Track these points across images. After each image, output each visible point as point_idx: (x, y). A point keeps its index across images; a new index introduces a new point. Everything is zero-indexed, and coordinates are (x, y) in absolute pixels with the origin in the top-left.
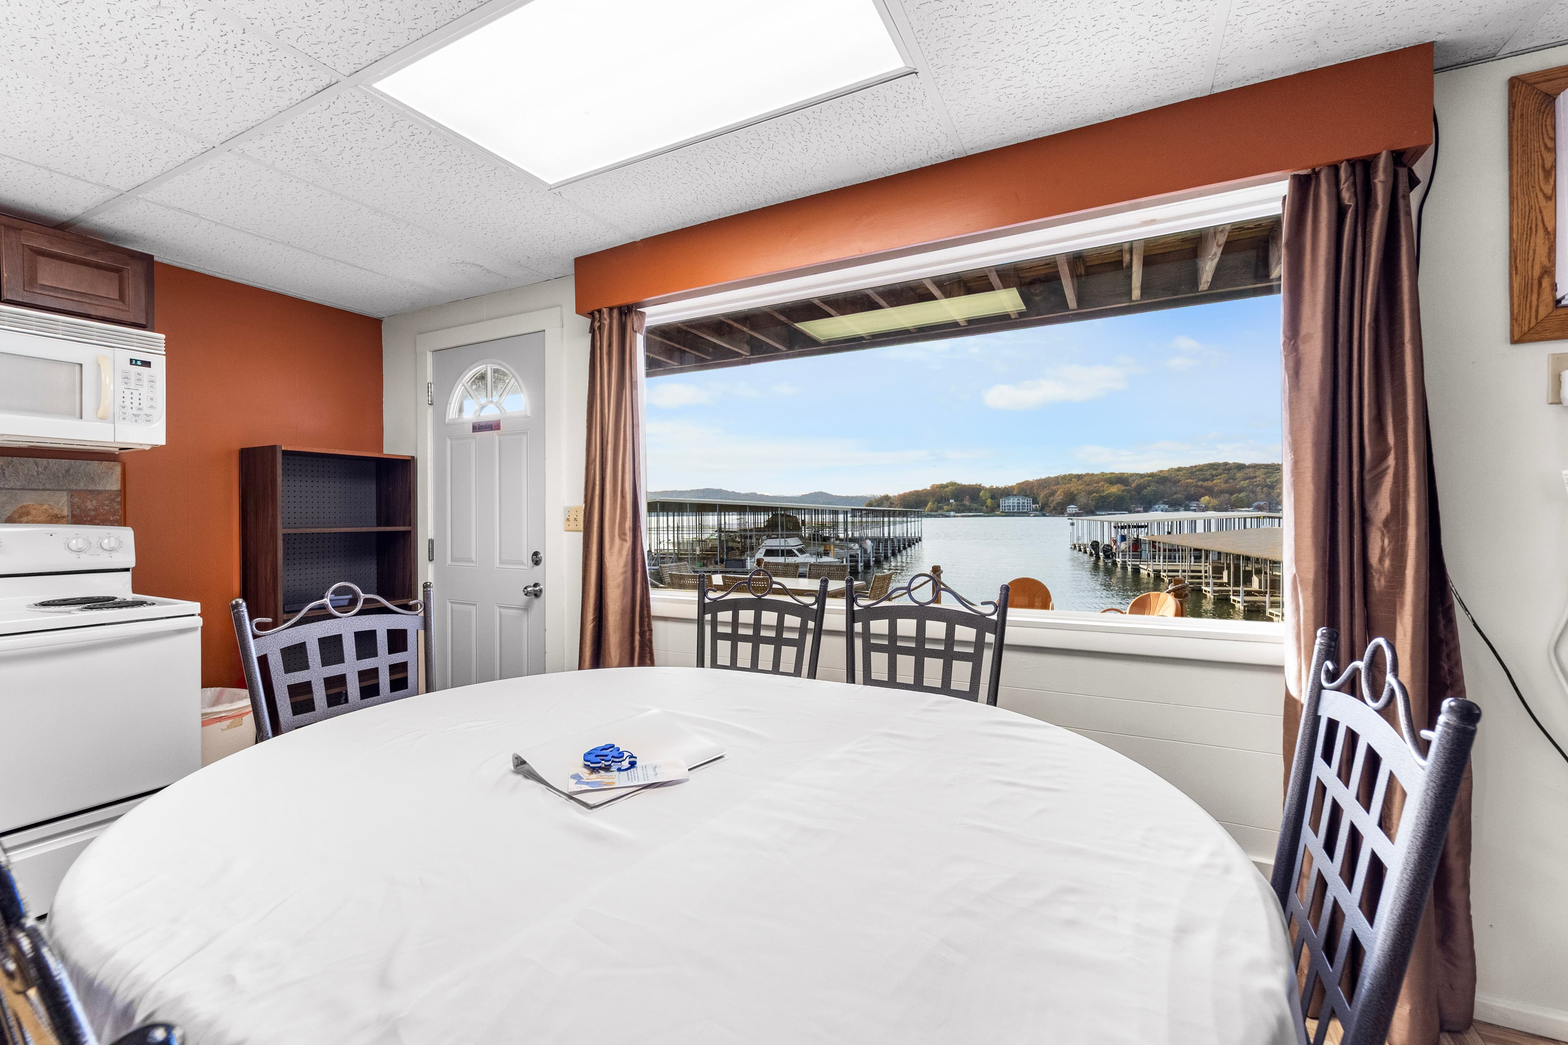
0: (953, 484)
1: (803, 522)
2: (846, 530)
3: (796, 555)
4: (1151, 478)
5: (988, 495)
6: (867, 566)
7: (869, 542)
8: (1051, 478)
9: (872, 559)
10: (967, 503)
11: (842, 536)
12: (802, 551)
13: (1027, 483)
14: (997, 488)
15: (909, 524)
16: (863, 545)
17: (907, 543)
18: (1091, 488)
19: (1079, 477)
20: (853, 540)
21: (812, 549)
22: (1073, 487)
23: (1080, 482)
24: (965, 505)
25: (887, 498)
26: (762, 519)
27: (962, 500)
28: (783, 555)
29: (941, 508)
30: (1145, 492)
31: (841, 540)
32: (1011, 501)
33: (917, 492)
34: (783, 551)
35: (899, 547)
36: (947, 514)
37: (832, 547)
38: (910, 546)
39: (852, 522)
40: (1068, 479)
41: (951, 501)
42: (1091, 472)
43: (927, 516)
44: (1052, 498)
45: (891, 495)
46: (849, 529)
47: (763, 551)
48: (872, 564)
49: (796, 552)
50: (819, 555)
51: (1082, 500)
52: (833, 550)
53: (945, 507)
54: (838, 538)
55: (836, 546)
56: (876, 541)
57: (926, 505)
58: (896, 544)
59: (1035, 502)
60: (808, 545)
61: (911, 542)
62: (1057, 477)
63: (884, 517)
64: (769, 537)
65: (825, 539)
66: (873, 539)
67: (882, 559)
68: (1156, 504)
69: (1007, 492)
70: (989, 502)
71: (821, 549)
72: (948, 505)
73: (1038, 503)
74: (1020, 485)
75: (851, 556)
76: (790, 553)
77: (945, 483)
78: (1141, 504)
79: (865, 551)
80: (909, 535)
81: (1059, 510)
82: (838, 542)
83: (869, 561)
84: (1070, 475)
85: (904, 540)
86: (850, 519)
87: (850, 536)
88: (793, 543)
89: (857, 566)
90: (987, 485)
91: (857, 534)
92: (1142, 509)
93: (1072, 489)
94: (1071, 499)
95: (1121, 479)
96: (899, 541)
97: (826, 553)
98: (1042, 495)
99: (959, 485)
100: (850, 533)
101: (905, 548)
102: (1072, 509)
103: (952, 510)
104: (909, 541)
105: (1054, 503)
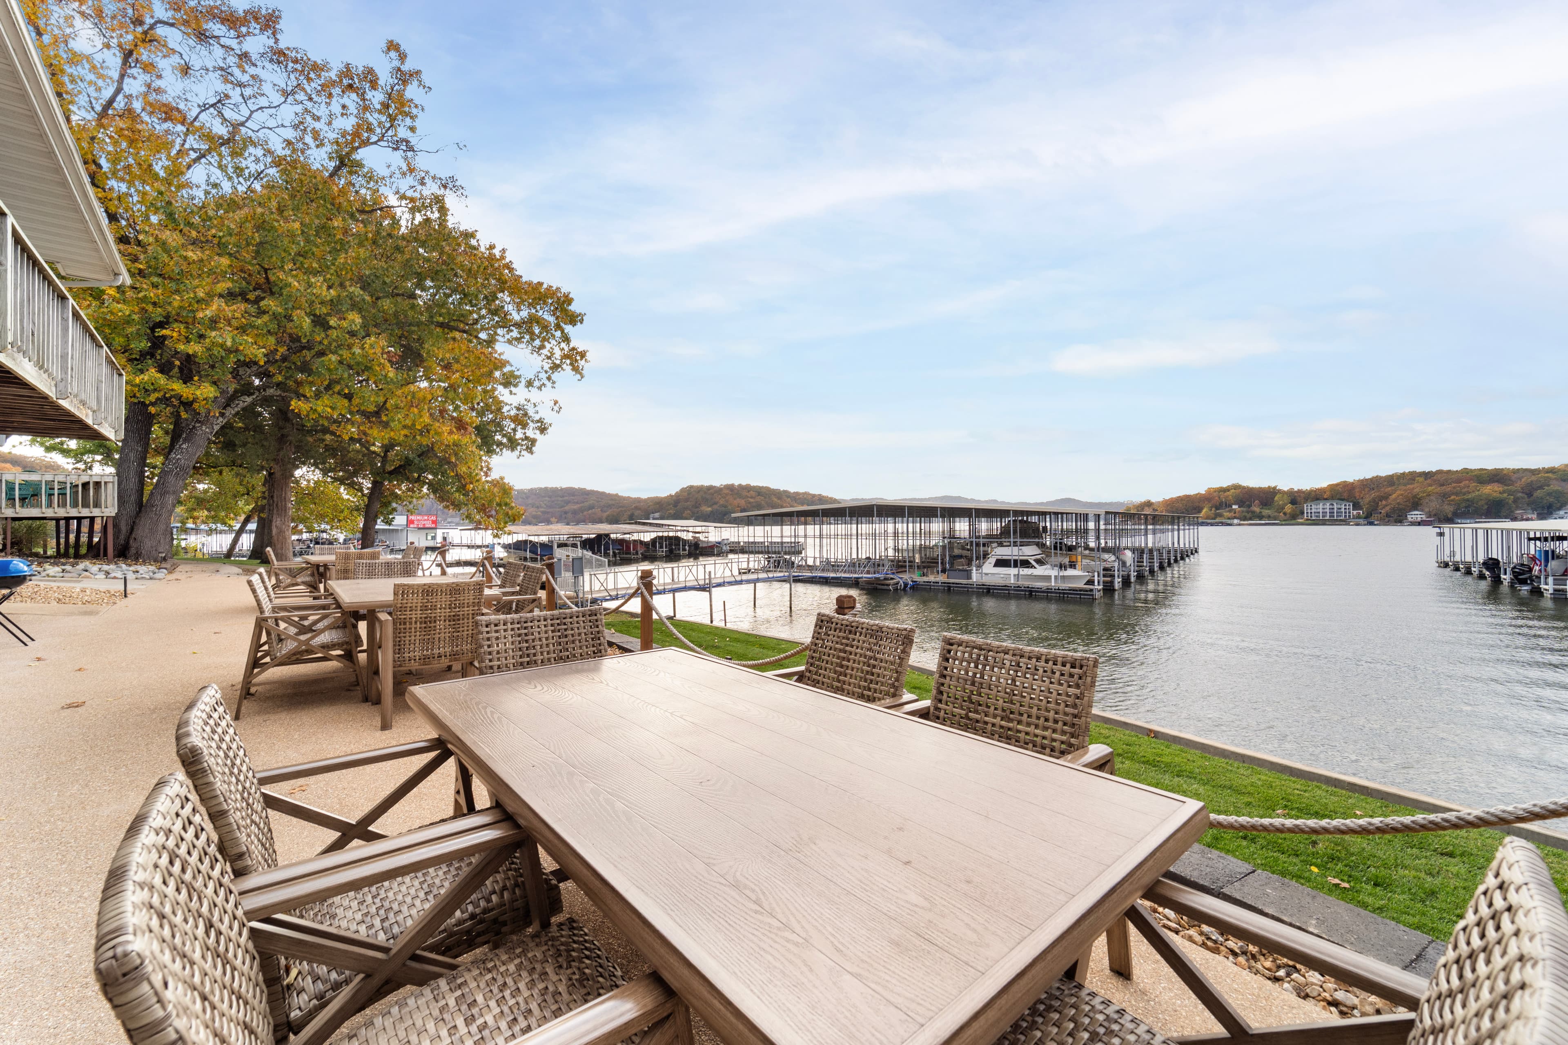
0: (1236, 487)
1: (1045, 528)
2: (1098, 538)
3: (1033, 567)
4: (1550, 475)
5: (1286, 499)
6: (1126, 583)
7: (1128, 554)
8: (1381, 477)
9: (1133, 575)
10: (1256, 509)
11: (1092, 545)
12: (1040, 562)
13: (1345, 484)
14: (1299, 491)
15: (1181, 532)
16: (1122, 557)
17: (1179, 556)
18: (1447, 489)
19: (1427, 475)
20: (1106, 550)
21: (1054, 559)
22: (1417, 488)
23: (1429, 481)
24: (1253, 512)
25: (1149, 504)
26: (997, 526)
27: (1249, 506)
28: (1016, 566)
29: (1221, 515)
30: (1538, 493)
31: (1092, 550)
32: (1321, 506)
33: (1188, 497)
34: (1016, 561)
35: (1169, 560)
36: (1229, 521)
37: (1079, 558)
38: (1182, 558)
39: (1106, 530)
40: (1412, 477)
41: (1234, 507)
42: (1445, 468)
43: (1203, 524)
44: (1384, 502)
45: (1153, 500)
46: (1102, 537)
47: (992, 560)
48: (1133, 579)
49: (1034, 563)
50: (1062, 567)
51: (1434, 504)
52: (1081, 562)
53: (1226, 514)
54: (1087, 548)
55: (1085, 557)
56: (1139, 552)
57: (1200, 511)
58: (1165, 556)
59: (1356, 506)
60: (1049, 555)
61: (1184, 555)
62: (1392, 476)
63: (1146, 524)
64: (1001, 545)
65: (1070, 548)
66: (1133, 550)
67: (1147, 573)
68: (1559, 509)
69: (1316, 496)
70: (1289, 508)
71: (1066, 561)
72: (1230, 511)
73: (1361, 509)
74: (1332, 487)
75: (1105, 569)
76: (1025, 564)
77: (1225, 485)
78: (1534, 510)
79: (1124, 563)
80: (1182, 545)
81: (1397, 517)
82: (1087, 552)
83: (1129, 576)
84: (1411, 473)
85: (1176, 551)
86: (1102, 527)
87: (1103, 545)
88: (1030, 552)
89: (1112, 582)
90: (1284, 486)
91: (1110, 544)
92: (1535, 516)
93: (1417, 490)
94: (1415, 504)
95: (1497, 476)
96: (1169, 552)
97: (1073, 565)
98: (1367, 499)
99: (1244, 488)
100: (1103, 542)
101: (1176, 561)
102: (1416, 515)
103: (1235, 518)
104: (1182, 552)
105: (1388, 508)
